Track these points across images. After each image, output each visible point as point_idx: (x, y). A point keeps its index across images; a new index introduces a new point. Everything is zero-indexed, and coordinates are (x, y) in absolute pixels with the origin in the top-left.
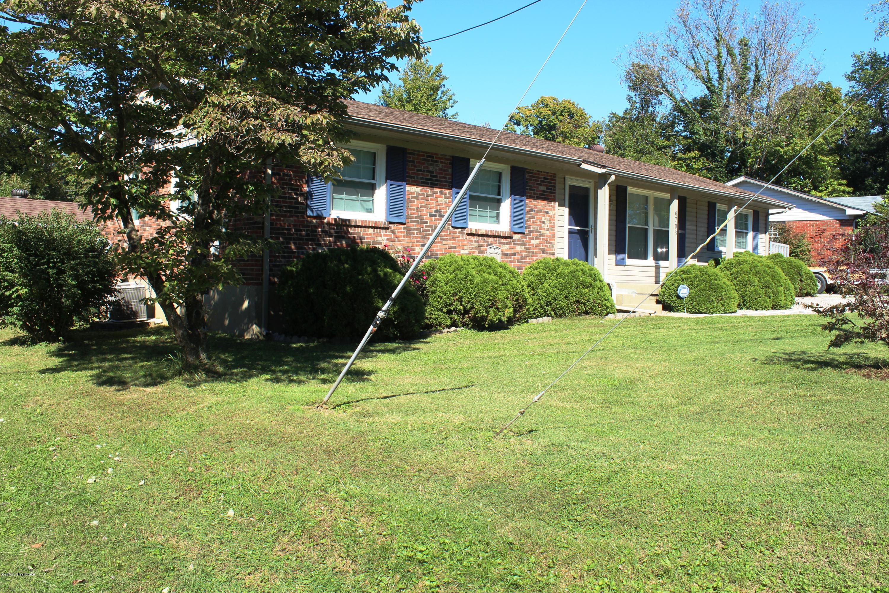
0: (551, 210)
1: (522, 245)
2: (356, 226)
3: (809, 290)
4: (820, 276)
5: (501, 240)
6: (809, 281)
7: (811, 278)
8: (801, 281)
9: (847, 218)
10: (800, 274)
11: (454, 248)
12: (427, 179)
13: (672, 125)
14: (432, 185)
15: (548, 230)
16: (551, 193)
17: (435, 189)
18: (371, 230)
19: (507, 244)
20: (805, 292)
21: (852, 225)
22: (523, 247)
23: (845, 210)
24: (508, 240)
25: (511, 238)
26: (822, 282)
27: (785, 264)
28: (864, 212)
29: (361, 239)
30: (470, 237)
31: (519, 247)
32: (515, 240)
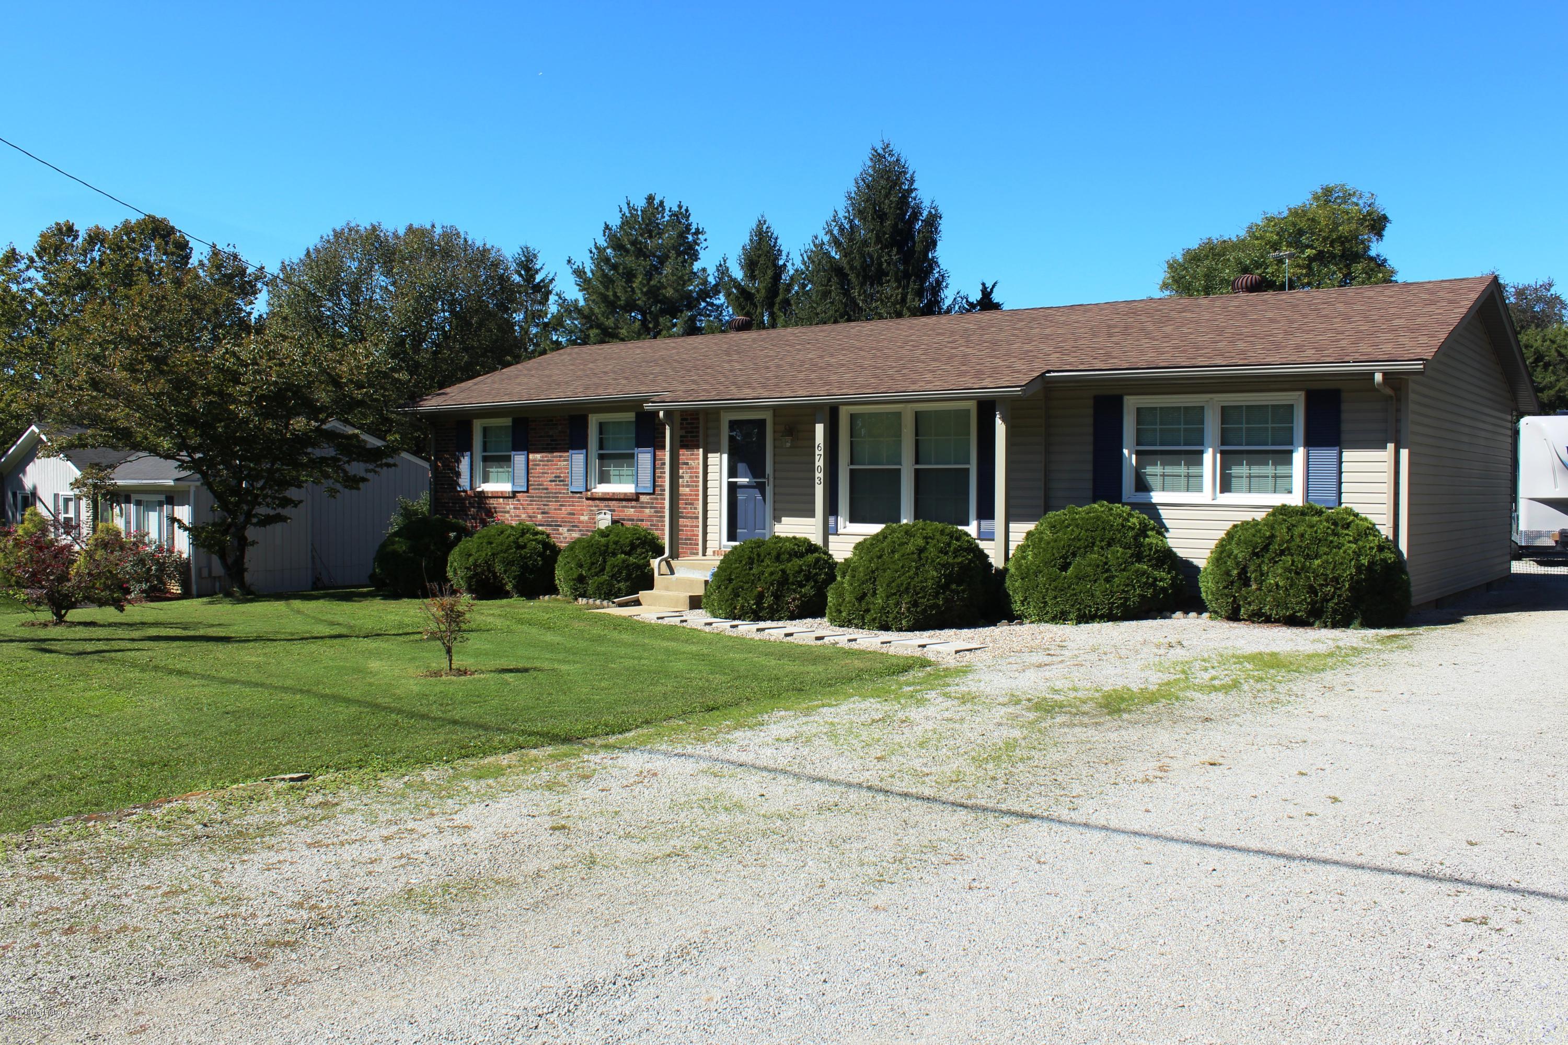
0: (693, 459)
1: (651, 508)
2: (491, 497)
5: (624, 503)
11: (574, 514)
12: (548, 444)
14: (552, 450)
15: (688, 486)
16: (692, 437)
17: (555, 454)
18: (501, 500)
19: (632, 507)
22: (653, 510)
24: (634, 504)
25: (637, 500)
29: (495, 508)
30: (590, 502)
31: (647, 511)
32: (643, 503)
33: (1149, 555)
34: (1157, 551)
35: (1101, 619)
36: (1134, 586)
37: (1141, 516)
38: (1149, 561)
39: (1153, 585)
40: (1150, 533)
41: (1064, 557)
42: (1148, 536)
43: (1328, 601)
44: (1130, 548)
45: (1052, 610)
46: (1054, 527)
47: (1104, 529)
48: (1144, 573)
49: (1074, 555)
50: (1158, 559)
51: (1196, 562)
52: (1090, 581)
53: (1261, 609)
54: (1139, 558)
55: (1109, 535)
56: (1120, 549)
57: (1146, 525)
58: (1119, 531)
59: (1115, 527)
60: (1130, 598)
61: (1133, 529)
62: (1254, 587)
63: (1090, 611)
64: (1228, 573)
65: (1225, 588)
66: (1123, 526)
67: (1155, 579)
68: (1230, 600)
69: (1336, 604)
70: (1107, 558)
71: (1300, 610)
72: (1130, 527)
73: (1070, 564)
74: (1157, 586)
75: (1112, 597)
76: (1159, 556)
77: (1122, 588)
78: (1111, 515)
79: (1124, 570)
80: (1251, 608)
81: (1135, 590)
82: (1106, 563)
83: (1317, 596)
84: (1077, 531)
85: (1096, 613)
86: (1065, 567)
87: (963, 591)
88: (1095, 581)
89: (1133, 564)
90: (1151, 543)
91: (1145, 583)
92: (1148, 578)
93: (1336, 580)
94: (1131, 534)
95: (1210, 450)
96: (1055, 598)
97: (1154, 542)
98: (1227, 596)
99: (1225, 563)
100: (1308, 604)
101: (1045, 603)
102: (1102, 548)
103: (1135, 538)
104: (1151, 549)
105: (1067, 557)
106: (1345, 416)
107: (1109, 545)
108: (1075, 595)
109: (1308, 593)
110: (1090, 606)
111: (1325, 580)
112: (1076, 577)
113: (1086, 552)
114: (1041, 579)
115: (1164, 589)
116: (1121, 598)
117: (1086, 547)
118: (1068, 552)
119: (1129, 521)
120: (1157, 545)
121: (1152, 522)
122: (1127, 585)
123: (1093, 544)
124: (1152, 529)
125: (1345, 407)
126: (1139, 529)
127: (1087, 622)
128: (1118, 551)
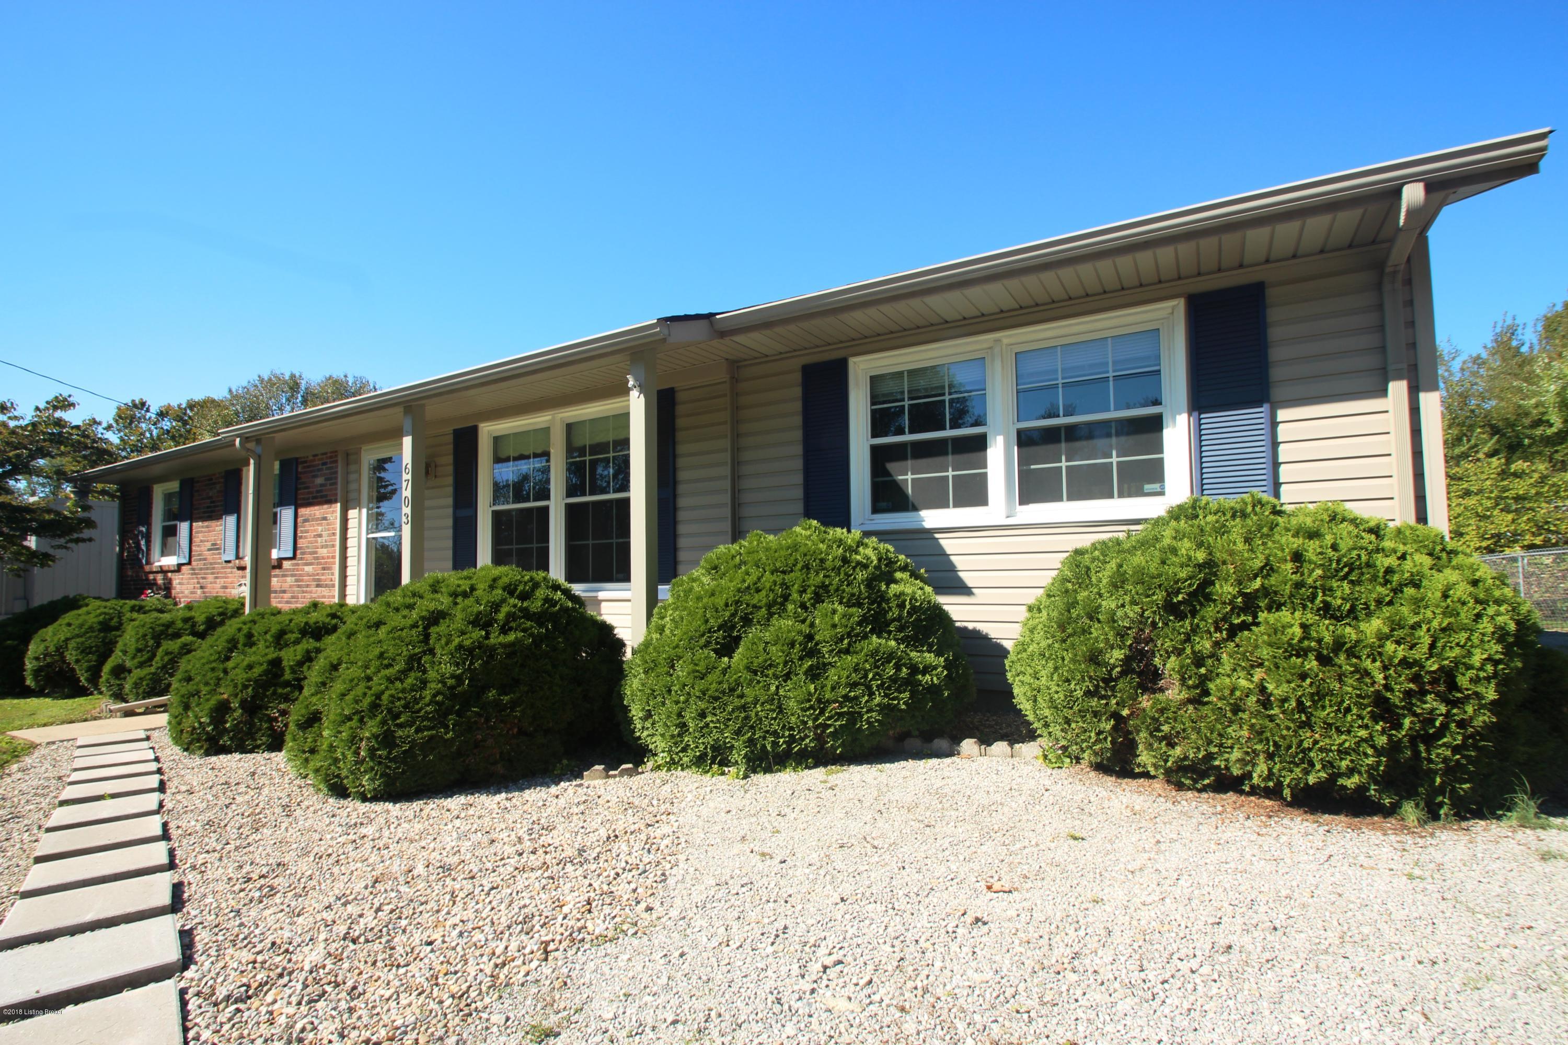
0: (331, 513)
1: (292, 576)
2: (161, 572)
11: (226, 587)
12: (208, 507)
15: (326, 546)
16: (331, 485)
17: (213, 518)
18: (170, 575)
19: (275, 576)
24: (277, 572)
25: (280, 566)
30: (241, 572)
31: (289, 579)
32: (287, 570)
33: (899, 618)
34: (914, 609)
35: (799, 763)
36: (869, 687)
37: (882, 546)
38: (900, 629)
39: (910, 682)
40: (898, 575)
41: (728, 627)
42: (896, 582)
43: (1430, 740)
44: (860, 605)
45: (696, 743)
46: (715, 568)
47: (807, 567)
48: (890, 656)
49: (747, 621)
50: (916, 625)
51: (993, 631)
52: (776, 677)
53: (1210, 757)
54: (880, 627)
55: (816, 579)
56: (840, 609)
57: (890, 563)
58: (837, 570)
59: (828, 564)
60: (861, 715)
61: (865, 566)
62: (1174, 693)
63: (775, 744)
64: (1094, 658)
65: (1088, 694)
66: (845, 561)
67: (914, 669)
68: (1108, 726)
69: (1456, 749)
70: (812, 625)
71: (1351, 772)
72: (859, 563)
73: (738, 639)
74: (919, 683)
75: (822, 712)
76: (918, 620)
77: (843, 691)
78: (823, 542)
79: (847, 651)
80: (1178, 751)
81: (871, 694)
82: (810, 637)
83: (1398, 726)
84: (755, 573)
85: (789, 748)
86: (727, 648)
87: (514, 704)
88: (787, 677)
89: (865, 637)
90: (902, 594)
91: (894, 680)
92: (898, 668)
93: (1448, 676)
94: (861, 575)
95: (1000, 440)
96: (703, 715)
97: (909, 590)
98: (1096, 714)
99: (1085, 631)
100: (1379, 752)
101: (683, 726)
102: (803, 606)
103: (870, 583)
104: (901, 606)
105: (733, 627)
106: (1275, 333)
107: (818, 599)
108: (744, 708)
109: (1375, 718)
110: (775, 733)
111: (1416, 678)
112: (748, 668)
113: (771, 615)
114: (682, 671)
115: (933, 690)
116: (841, 715)
117: (769, 606)
118: (733, 615)
119: (857, 553)
120: (913, 598)
121: (902, 557)
122: (854, 685)
123: (786, 598)
124: (904, 569)
125: (1274, 314)
126: (877, 567)
127: (768, 770)
128: (834, 612)
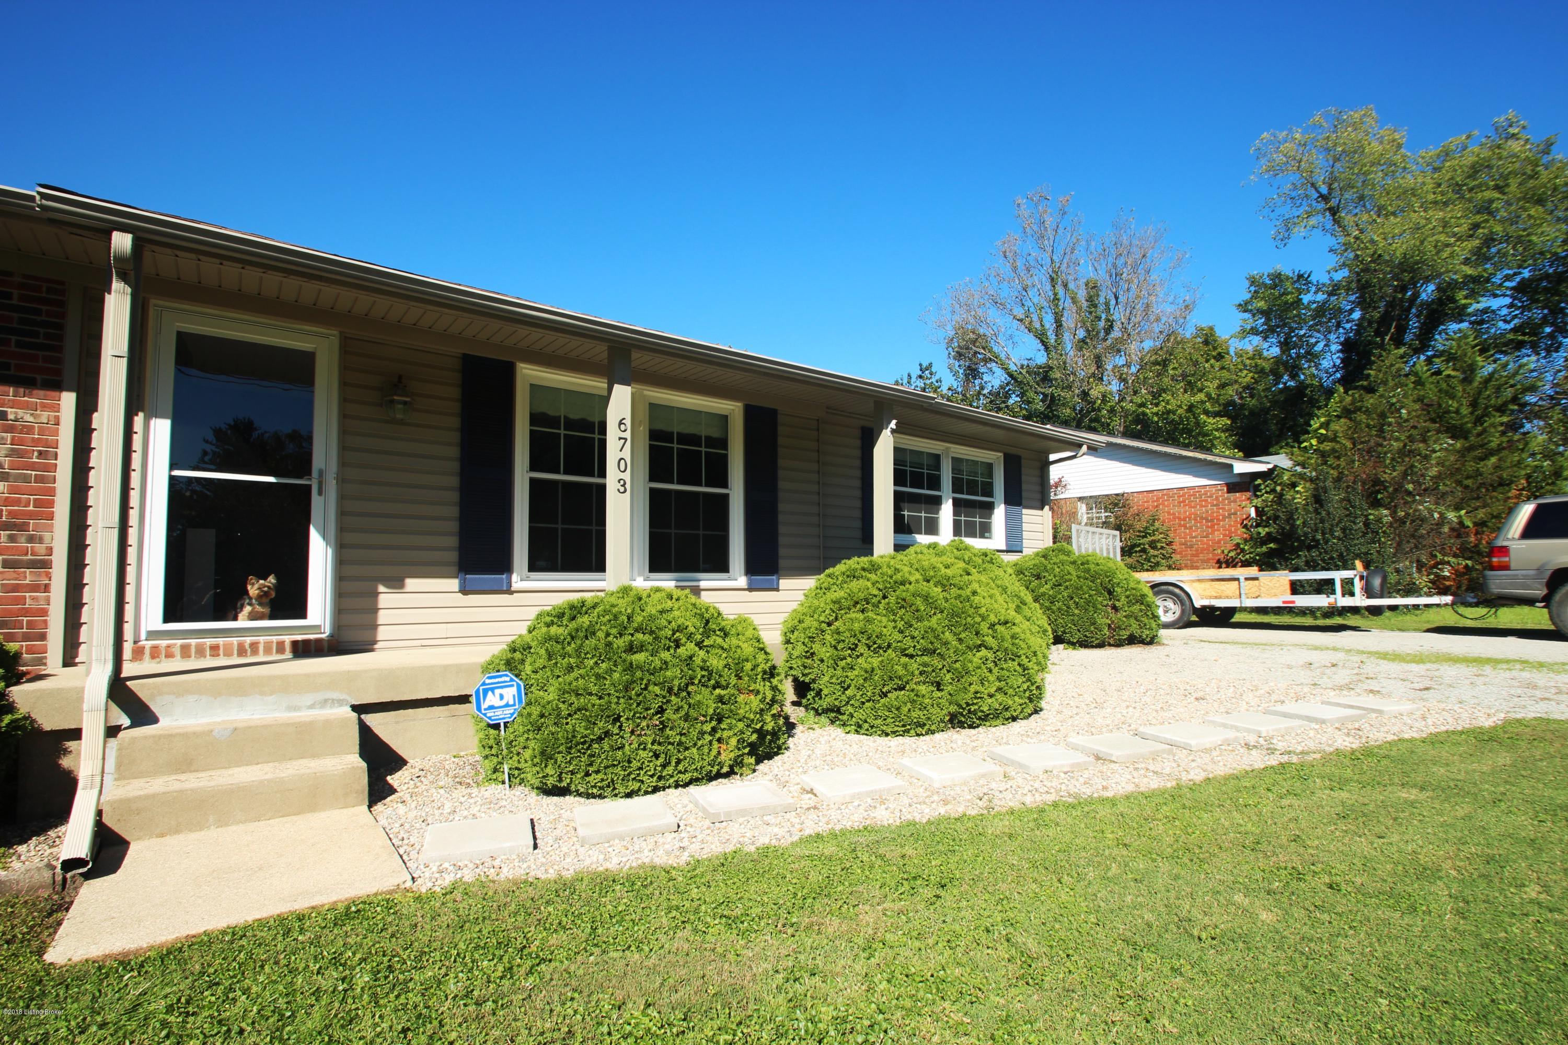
3: (1134, 628)
4: (1177, 591)
6: (1136, 608)
7: (1141, 600)
8: (1115, 608)
9: (1237, 480)
10: (1110, 593)
13: (1007, 396)
20: (1125, 634)
21: (1248, 490)
23: (1231, 466)
26: (1182, 604)
27: (1071, 569)
28: (1270, 466)
106: (1023, 478)
125: (1023, 470)
